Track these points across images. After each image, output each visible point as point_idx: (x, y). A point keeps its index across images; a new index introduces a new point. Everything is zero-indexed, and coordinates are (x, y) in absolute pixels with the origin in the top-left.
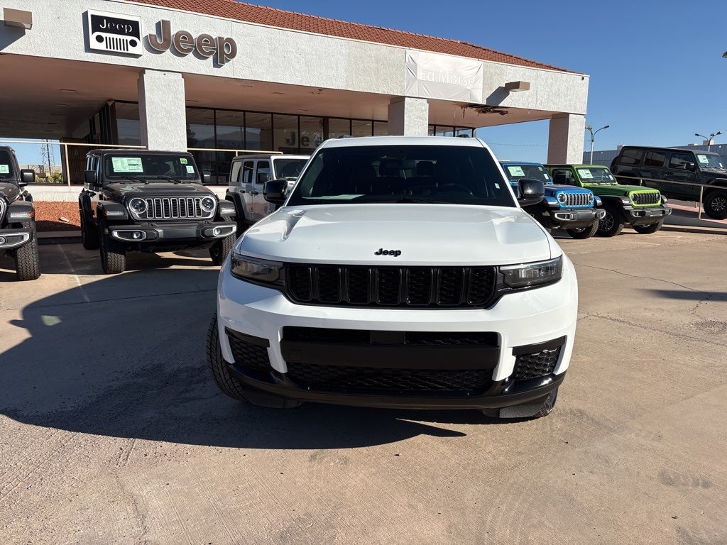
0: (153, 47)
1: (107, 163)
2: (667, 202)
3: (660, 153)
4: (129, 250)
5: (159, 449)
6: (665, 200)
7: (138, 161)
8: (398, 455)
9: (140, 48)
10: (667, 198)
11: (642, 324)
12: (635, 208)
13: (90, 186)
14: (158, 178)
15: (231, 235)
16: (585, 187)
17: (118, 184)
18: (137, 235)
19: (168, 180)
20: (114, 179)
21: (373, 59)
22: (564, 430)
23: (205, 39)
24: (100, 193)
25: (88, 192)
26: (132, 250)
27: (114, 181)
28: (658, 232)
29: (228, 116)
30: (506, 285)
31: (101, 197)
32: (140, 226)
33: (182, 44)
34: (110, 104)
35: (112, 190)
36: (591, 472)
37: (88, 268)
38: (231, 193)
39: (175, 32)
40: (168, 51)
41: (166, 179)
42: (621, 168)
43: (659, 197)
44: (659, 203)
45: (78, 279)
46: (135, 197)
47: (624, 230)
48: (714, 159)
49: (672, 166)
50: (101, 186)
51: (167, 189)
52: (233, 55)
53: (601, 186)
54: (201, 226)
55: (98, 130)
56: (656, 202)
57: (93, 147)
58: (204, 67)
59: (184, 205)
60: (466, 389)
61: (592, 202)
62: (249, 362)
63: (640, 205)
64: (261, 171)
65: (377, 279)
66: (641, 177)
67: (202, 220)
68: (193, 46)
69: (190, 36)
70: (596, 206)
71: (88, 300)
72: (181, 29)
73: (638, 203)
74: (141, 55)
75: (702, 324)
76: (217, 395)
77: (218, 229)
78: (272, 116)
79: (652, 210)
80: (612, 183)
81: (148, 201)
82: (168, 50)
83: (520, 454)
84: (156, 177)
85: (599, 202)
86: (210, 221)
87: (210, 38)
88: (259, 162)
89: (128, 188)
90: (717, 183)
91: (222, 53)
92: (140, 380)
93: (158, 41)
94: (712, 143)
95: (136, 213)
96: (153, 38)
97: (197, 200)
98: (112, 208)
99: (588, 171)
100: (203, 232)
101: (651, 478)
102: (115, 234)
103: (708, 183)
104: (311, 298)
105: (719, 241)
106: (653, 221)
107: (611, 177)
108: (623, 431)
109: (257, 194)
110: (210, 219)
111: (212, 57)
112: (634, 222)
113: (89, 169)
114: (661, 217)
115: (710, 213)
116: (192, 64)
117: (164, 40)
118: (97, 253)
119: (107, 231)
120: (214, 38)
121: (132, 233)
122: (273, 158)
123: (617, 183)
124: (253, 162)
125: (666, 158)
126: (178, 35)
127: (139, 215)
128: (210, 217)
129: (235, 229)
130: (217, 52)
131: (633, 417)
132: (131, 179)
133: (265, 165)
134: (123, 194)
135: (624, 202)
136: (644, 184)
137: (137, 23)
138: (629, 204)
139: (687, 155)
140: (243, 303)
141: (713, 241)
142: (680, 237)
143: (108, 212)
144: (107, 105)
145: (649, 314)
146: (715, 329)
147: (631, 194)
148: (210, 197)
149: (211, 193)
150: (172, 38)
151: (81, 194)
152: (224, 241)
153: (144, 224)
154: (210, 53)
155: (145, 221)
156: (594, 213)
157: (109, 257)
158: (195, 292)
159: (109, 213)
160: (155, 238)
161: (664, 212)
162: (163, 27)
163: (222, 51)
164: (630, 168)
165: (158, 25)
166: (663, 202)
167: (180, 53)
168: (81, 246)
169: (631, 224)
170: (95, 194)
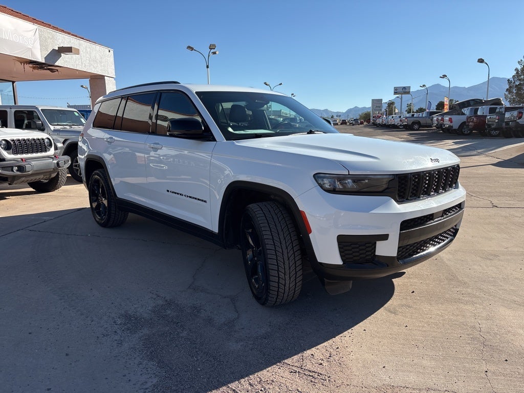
104: (406, 198)
140: (368, 212)
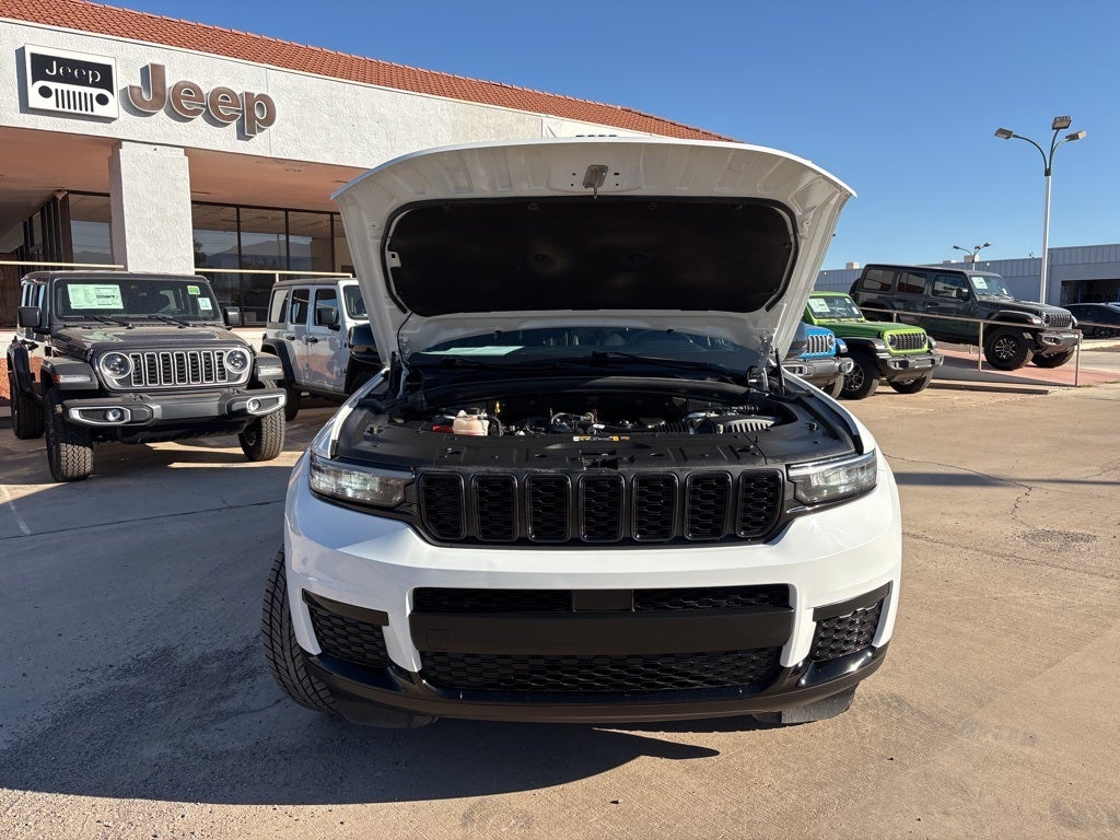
0: (136, 105)
1: (60, 294)
2: (936, 347)
3: (918, 275)
4: (99, 441)
5: (179, 823)
6: (934, 343)
7: (115, 290)
8: (616, 802)
9: (113, 107)
10: (936, 340)
11: (946, 539)
12: (894, 356)
13: (27, 332)
14: (150, 319)
15: (275, 412)
16: (819, 325)
17: (79, 329)
18: (114, 416)
19: (168, 322)
20: (71, 320)
21: (493, 131)
22: (882, 736)
23: (223, 96)
24: (46, 344)
25: (24, 342)
26: (103, 440)
27: (72, 324)
28: (925, 391)
29: (259, 217)
30: (798, 501)
31: (48, 351)
32: (119, 400)
33: (183, 103)
34: (60, 197)
35: (67, 339)
36: (946, 813)
37: (25, 471)
38: (271, 341)
39: (174, 83)
40: (161, 113)
41: (163, 319)
42: (865, 296)
43: (925, 339)
44: (926, 348)
45: (6, 492)
46: (111, 350)
47: (880, 389)
48: (994, 282)
49: (935, 293)
50: (47, 332)
51: (168, 337)
52: (269, 120)
53: (841, 324)
54: (225, 397)
55: (38, 240)
56: (921, 346)
57: (33, 266)
58: (223, 139)
59: (197, 363)
60: (737, 683)
61: (833, 348)
62: (348, 651)
63: (901, 351)
64: (321, 304)
65: (582, 499)
66: (895, 309)
67: (228, 387)
68: (203, 106)
69: (198, 90)
70: (839, 354)
71: (28, 532)
72: (182, 78)
73: (898, 348)
74: (114, 119)
75: (1033, 537)
76: (278, 702)
77: (254, 402)
78: (332, 217)
79: (917, 359)
80: (857, 320)
81: (133, 356)
82: (162, 110)
83: (821, 785)
84: (146, 316)
85: (843, 347)
86: (240, 389)
87: (232, 94)
88: (317, 291)
89: (95, 336)
90: (1003, 318)
91: (252, 118)
92: (133, 682)
93: (145, 96)
94: (977, 259)
95: (111, 378)
96: (136, 91)
97: (218, 354)
98: (69, 371)
99: (822, 301)
100: (229, 407)
101: (1042, 817)
102: (75, 414)
103: (988, 318)
104: (464, 534)
105: (1013, 403)
106: (918, 375)
107: (854, 309)
108: (973, 730)
109: (316, 341)
110: (240, 385)
111: (234, 123)
112: (893, 377)
113: (27, 304)
114: (930, 369)
115: (994, 361)
116: (200, 133)
117: (154, 94)
118: (40, 445)
119: (59, 409)
120: (238, 93)
121: (106, 411)
122: (342, 283)
123: (863, 319)
124: (308, 291)
125: (927, 282)
126: (178, 87)
127: (118, 381)
128: (240, 382)
129: (282, 400)
130: (243, 116)
131: (981, 704)
132: (102, 320)
133: (330, 295)
134: (89, 345)
135: (878, 347)
136: (899, 321)
137: (109, 68)
138: (885, 350)
139: (957, 277)
140: (334, 546)
141: (1006, 402)
142: (957, 398)
143: (62, 376)
144: (55, 199)
145: (951, 522)
146: (1055, 544)
147: (887, 335)
148: (238, 349)
149: (242, 343)
150: (168, 93)
151: (11, 346)
152: (264, 420)
153: (127, 396)
154: (232, 118)
155: (128, 391)
156: (837, 365)
157: (63, 453)
158: (219, 510)
159: (63, 379)
160: (148, 419)
161: (933, 361)
162: (152, 74)
163: (253, 114)
164: (874, 296)
165: (144, 71)
166: (930, 346)
167: (181, 115)
168: (11, 433)
169: (888, 380)
170: (37, 346)
